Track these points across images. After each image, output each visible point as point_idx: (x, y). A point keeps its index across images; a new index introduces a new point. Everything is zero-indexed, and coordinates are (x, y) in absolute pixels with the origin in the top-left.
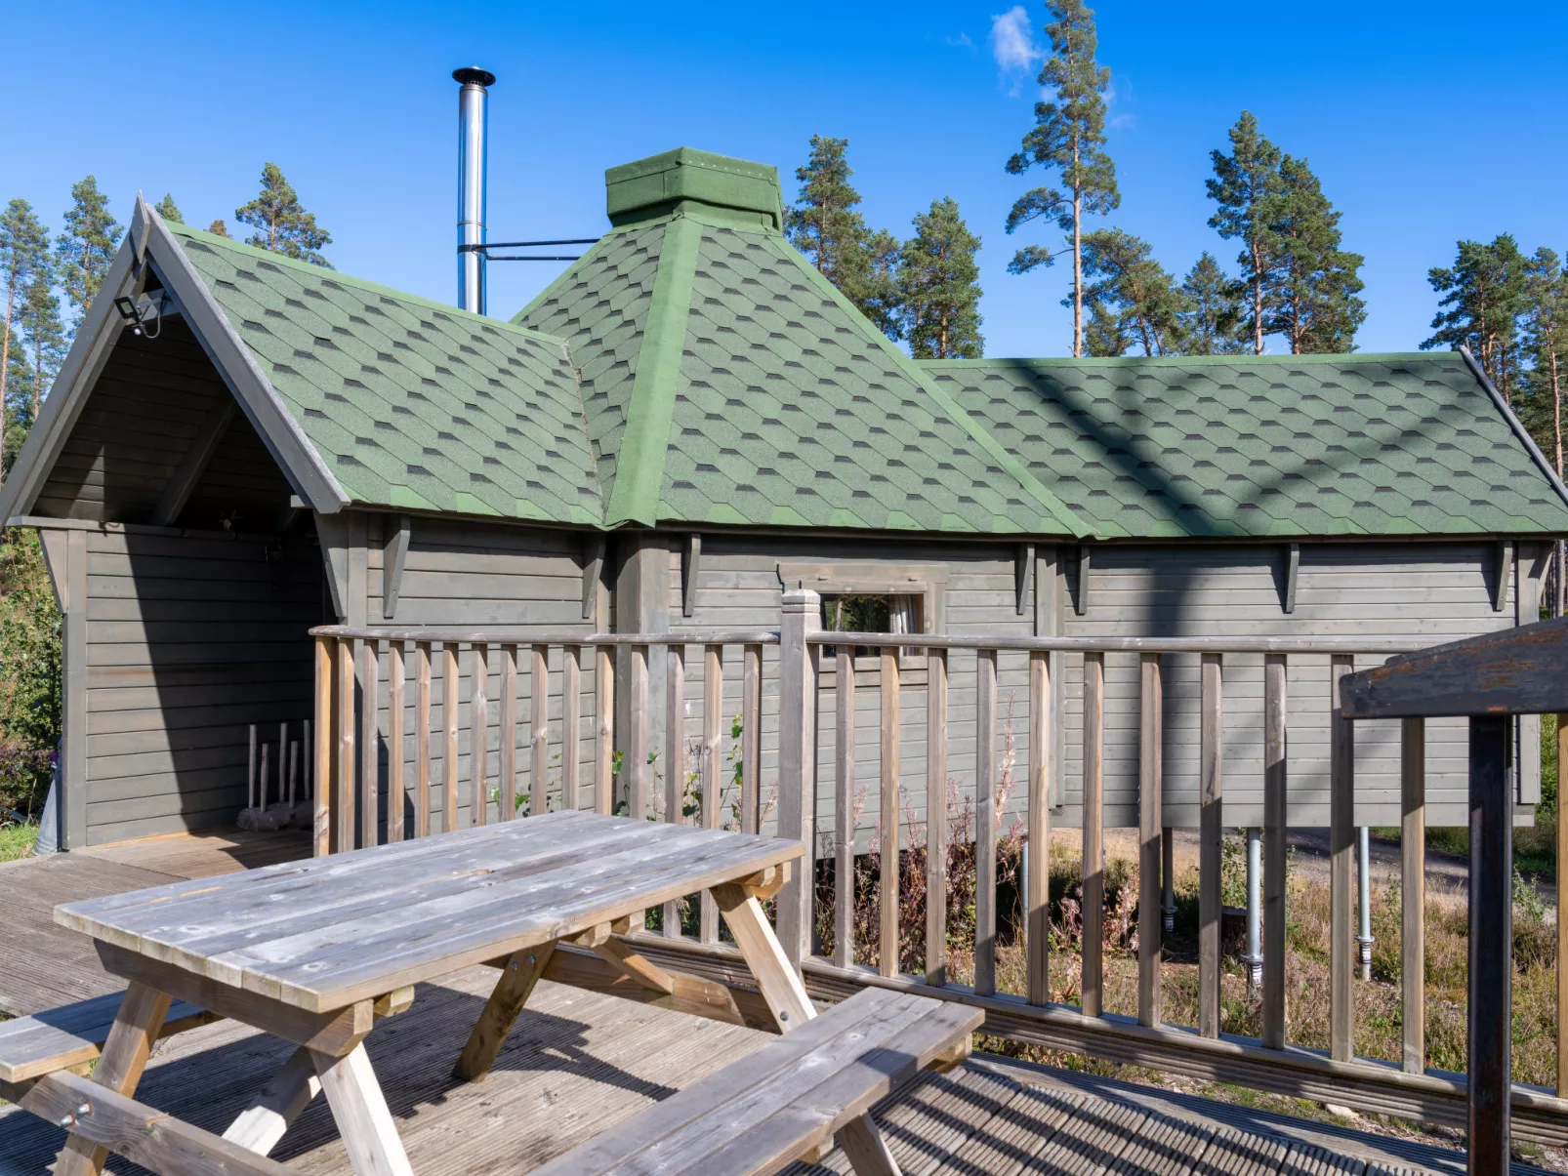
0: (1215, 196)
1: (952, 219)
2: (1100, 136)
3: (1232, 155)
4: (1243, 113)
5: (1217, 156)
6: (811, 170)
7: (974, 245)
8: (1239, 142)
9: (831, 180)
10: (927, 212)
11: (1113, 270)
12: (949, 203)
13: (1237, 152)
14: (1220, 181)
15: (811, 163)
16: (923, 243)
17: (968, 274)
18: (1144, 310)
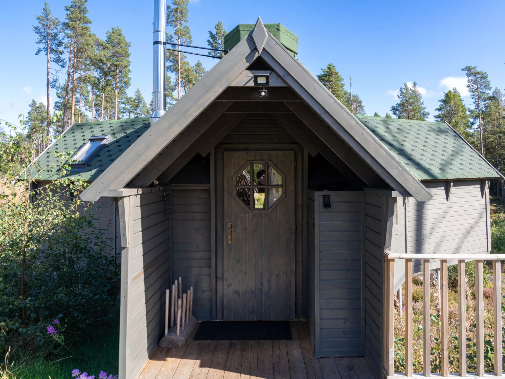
0: (210, 45)
1: (120, 35)
2: (186, 20)
3: (216, 34)
4: (219, 21)
5: (211, 33)
6: (70, 7)
7: (128, 45)
8: (218, 30)
9: (80, 13)
10: (111, 31)
11: (173, 62)
12: (119, 29)
13: (217, 33)
14: (211, 41)
15: (72, 5)
16: (109, 41)
17: (127, 55)
18: (185, 76)
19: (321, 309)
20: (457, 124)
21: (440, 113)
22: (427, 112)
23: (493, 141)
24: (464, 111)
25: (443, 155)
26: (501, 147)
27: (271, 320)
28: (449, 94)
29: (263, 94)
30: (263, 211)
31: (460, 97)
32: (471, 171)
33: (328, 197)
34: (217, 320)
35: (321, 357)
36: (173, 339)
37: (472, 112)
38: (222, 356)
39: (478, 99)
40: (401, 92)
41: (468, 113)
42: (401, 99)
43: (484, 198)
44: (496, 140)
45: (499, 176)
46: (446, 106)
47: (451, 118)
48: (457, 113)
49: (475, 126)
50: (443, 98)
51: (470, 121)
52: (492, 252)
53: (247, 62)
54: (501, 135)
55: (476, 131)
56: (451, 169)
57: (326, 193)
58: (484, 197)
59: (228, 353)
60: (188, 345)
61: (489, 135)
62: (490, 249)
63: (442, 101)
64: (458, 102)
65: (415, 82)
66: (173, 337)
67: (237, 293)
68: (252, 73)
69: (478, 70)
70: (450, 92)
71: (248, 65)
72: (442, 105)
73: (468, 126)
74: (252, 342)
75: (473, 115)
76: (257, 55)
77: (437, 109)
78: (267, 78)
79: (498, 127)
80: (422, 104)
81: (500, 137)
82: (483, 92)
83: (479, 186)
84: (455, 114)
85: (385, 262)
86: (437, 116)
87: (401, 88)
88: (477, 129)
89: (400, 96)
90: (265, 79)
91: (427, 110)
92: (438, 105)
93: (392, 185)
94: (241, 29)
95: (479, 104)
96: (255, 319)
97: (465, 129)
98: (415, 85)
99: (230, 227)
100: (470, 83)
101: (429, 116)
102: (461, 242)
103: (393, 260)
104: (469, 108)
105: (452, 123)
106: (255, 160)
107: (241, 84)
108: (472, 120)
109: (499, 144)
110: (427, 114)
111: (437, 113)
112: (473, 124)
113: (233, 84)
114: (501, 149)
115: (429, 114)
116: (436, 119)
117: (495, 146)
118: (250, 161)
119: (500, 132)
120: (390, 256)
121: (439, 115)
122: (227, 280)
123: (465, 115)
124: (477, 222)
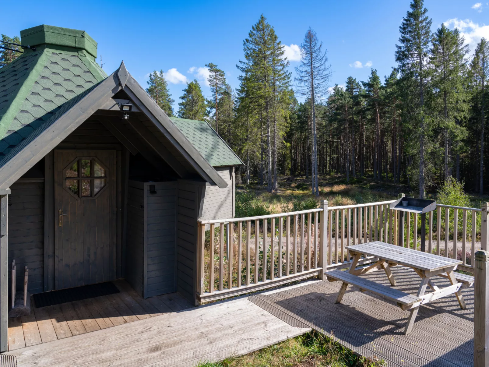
19: (148, 265)
20: (197, 112)
21: (184, 101)
22: (172, 99)
23: (225, 128)
24: (203, 102)
25: (206, 148)
26: (230, 133)
27: (97, 282)
28: (191, 85)
29: (126, 118)
30: (91, 198)
31: (200, 89)
32: (225, 160)
33: (154, 186)
34: (48, 291)
35: (148, 298)
36: (21, 309)
37: (209, 102)
38: (70, 312)
39: (216, 93)
40: (151, 78)
41: (206, 103)
42: (150, 85)
43: (232, 180)
44: (227, 128)
45: (241, 164)
46: (188, 95)
47: (192, 106)
48: (198, 102)
49: (211, 115)
50: (187, 88)
51: (207, 110)
52: (235, 217)
53: (113, 93)
54: (230, 123)
55: (212, 119)
56: (212, 159)
57: (151, 183)
58: (232, 178)
59: (75, 310)
60: (34, 312)
61: (221, 123)
62: (234, 215)
63: (185, 90)
64: (198, 92)
65: (161, 70)
66: (21, 308)
67: (68, 266)
68: (116, 101)
69: (218, 68)
70: (192, 83)
71: (113, 95)
72: (185, 94)
73: (206, 115)
74: (90, 300)
75: (209, 105)
76: (120, 88)
77: (181, 97)
78: (131, 107)
79: (228, 117)
80: (168, 91)
81: (229, 125)
82: (221, 88)
83: (229, 171)
84: (196, 103)
85: (198, 226)
86: (181, 103)
87: (151, 74)
88: (212, 117)
89: (149, 82)
90: (129, 107)
91: (172, 97)
92: (182, 94)
93: (206, 179)
94: (45, 30)
95: (216, 97)
96: (84, 284)
97: (204, 117)
98: (162, 72)
99: (60, 213)
100: (211, 78)
101: (173, 103)
102: (217, 213)
103: (204, 225)
104: (206, 99)
105: (193, 111)
106: (83, 157)
107: (108, 109)
108: (209, 109)
109: (228, 131)
110: (172, 101)
111: (181, 101)
112: (209, 112)
113: (101, 108)
114: (230, 135)
115: (174, 101)
116: (180, 107)
117: (226, 133)
118: (79, 158)
119: (230, 122)
120: (203, 222)
121: (183, 103)
122: (58, 257)
123: (203, 105)
124: (227, 197)
